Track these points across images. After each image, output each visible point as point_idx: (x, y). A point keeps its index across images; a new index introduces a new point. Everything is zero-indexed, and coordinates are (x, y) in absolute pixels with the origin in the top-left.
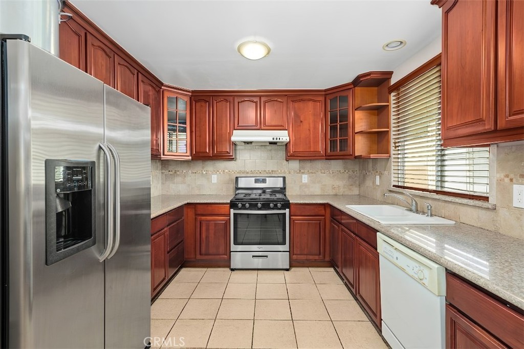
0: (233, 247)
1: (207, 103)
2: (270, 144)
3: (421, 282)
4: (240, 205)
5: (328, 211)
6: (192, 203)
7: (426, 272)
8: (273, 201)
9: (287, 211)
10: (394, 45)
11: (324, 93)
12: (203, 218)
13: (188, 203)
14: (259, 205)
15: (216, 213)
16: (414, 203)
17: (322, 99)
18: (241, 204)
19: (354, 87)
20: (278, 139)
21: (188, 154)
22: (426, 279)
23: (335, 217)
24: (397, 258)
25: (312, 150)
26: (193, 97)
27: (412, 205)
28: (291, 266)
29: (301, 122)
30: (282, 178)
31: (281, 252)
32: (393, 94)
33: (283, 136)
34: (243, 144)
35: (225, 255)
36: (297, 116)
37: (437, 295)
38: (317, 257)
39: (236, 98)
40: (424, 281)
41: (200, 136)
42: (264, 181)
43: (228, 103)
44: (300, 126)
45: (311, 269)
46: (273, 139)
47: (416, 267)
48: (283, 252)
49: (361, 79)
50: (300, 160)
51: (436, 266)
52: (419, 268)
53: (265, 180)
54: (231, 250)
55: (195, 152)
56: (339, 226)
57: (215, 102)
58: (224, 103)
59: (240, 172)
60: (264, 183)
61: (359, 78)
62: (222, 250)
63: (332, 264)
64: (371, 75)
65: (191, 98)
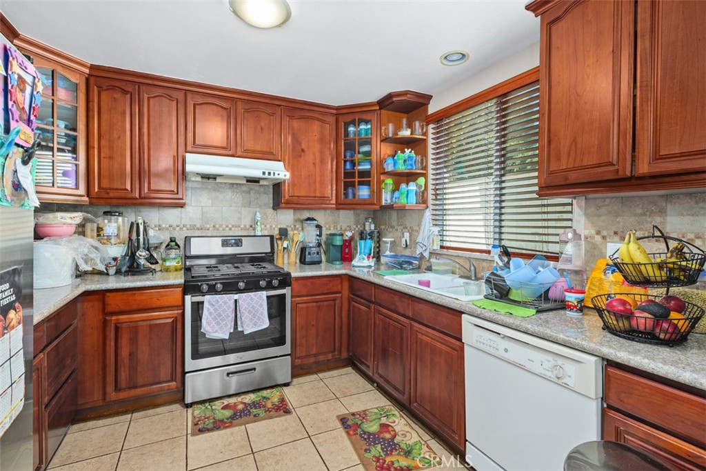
0: (190, 364)
1: (129, 96)
2: (248, 181)
3: (560, 382)
4: (205, 287)
5: (346, 284)
6: (97, 291)
7: (569, 368)
8: (263, 277)
9: (287, 291)
10: (455, 58)
11: (334, 112)
12: (123, 317)
13: (85, 292)
14: (242, 285)
15: (154, 306)
16: (472, 268)
17: (332, 120)
18: (207, 284)
19: (380, 109)
20: (267, 174)
21: (82, 190)
22: (570, 376)
23: (359, 293)
24: (506, 350)
25: (318, 195)
26: (92, 80)
27: (470, 271)
28: (294, 376)
29: (303, 150)
30: (269, 238)
31: (277, 357)
32: (431, 126)
33: (279, 171)
34: (199, 179)
35: (172, 380)
36: (296, 141)
37: (594, 397)
38: (330, 356)
39: (189, 96)
40: (566, 380)
41: (111, 158)
42: (238, 243)
43: (175, 103)
44: (300, 156)
45: (321, 375)
46: (264, 173)
47: (549, 361)
48: (280, 356)
49: (394, 99)
50: (295, 209)
51: (593, 359)
52: (553, 362)
53: (241, 241)
54: (186, 370)
55: (99, 187)
56: (369, 307)
57: (146, 96)
58: (165, 101)
59: (193, 227)
60: (238, 246)
61: (390, 96)
62: (165, 372)
63: (353, 362)
64: (408, 95)
65: (87, 80)
